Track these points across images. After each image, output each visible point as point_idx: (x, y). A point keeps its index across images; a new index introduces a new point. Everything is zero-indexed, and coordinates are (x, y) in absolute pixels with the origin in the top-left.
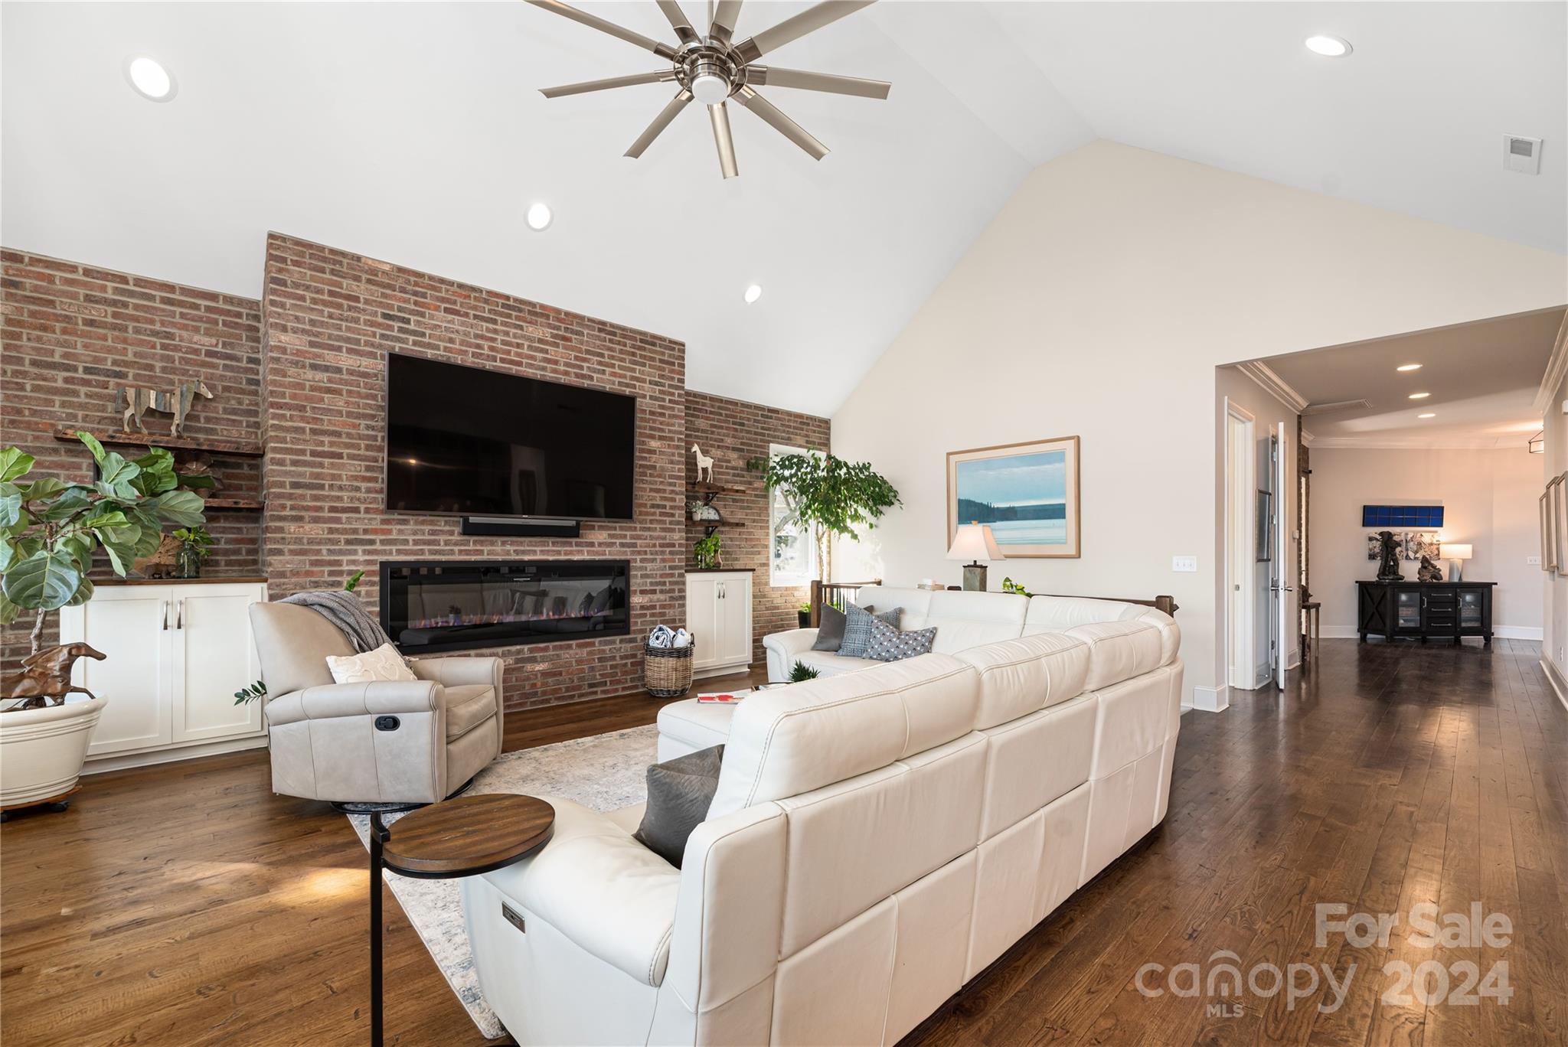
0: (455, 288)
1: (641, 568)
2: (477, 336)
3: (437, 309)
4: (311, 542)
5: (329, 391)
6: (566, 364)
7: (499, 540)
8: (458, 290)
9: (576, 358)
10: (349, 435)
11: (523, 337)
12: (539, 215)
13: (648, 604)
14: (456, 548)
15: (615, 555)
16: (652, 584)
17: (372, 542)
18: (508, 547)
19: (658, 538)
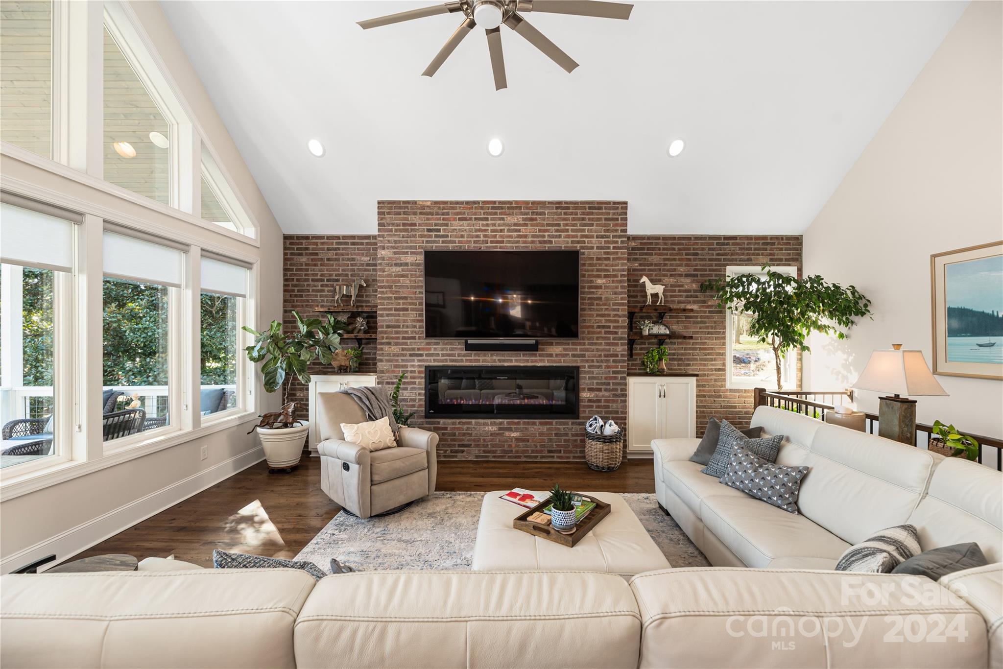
0: (465, 205)
1: (589, 372)
2: (476, 231)
3: (455, 219)
4: (394, 355)
5: (402, 276)
6: (533, 236)
7: (489, 353)
8: (466, 206)
9: (540, 231)
10: (411, 298)
11: (504, 225)
12: (495, 146)
13: (595, 399)
14: (464, 358)
15: (568, 363)
16: (597, 384)
17: (421, 355)
18: (495, 358)
19: (603, 350)
